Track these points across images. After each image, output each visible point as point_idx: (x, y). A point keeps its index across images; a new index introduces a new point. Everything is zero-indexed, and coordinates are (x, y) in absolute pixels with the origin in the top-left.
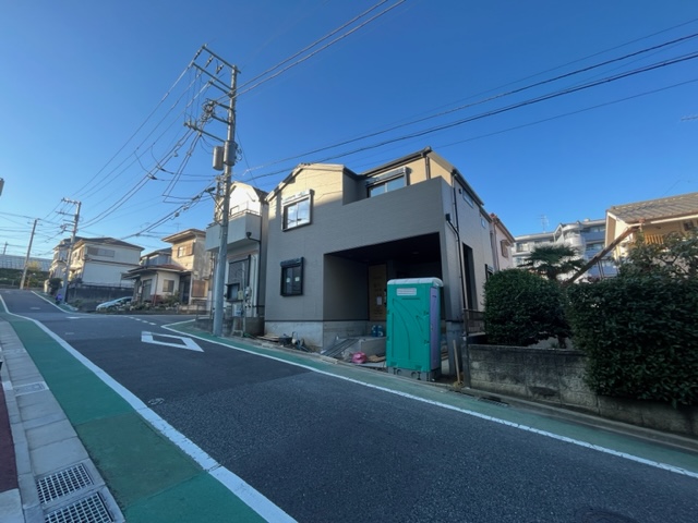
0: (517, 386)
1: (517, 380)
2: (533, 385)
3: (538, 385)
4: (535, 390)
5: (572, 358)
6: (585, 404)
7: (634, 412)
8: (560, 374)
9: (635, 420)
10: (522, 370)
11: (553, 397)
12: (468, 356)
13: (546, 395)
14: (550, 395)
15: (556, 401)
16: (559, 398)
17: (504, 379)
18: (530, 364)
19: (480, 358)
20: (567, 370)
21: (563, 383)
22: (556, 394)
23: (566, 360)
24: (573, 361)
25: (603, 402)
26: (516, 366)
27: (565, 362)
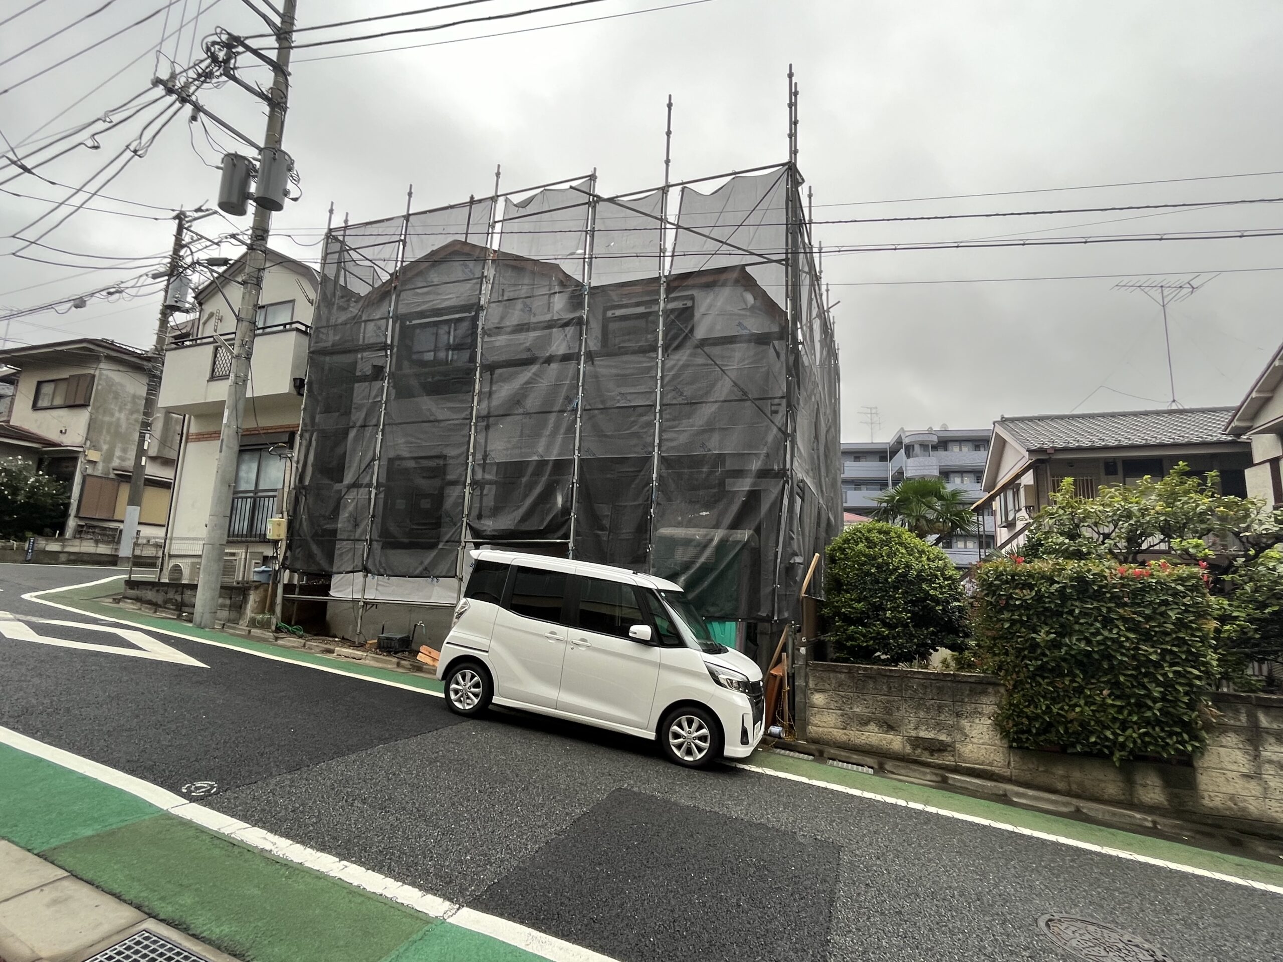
0: (890, 737)
1: (890, 727)
2: (913, 733)
3: (923, 734)
4: (916, 742)
7: (1059, 774)
10: (898, 709)
11: (945, 754)
12: (807, 683)
13: (934, 750)
14: (940, 751)
15: (948, 760)
16: (953, 756)
17: (866, 724)
18: (912, 698)
19: (827, 686)
20: (969, 708)
21: (961, 730)
22: (949, 749)
23: (970, 691)
24: (980, 693)
25: (1017, 759)
26: (888, 702)
27: (968, 695)
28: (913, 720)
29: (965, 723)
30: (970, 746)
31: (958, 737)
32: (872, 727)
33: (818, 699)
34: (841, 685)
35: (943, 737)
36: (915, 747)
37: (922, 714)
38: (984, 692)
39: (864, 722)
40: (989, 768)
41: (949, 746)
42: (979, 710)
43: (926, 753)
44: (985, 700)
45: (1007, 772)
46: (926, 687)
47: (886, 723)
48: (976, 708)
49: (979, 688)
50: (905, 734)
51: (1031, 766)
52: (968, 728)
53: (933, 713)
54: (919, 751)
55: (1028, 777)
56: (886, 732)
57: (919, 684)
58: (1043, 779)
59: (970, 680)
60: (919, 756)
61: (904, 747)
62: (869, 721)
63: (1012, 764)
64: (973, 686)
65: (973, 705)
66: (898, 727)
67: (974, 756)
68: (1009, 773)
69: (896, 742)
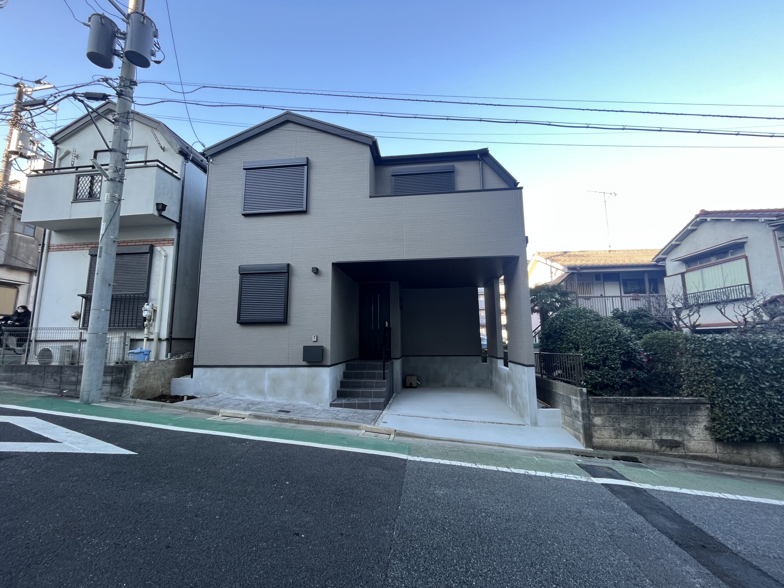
0: (644, 441)
1: (644, 434)
2: (659, 437)
3: (664, 437)
4: (662, 443)
6: (706, 452)
8: (685, 424)
9: (747, 461)
10: (648, 423)
11: (679, 448)
12: (589, 411)
13: (673, 447)
14: (676, 447)
15: (681, 452)
16: (684, 449)
17: (629, 434)
18: (656, 416)
19: (602, 412)
20: (691, 419)
21: (687, 432)
22: (681, 445)
23: (691, 409)
24: (696, 409)
25: (721, 447)
26: (642, 419)
27: (690, 412)
28: (659, 429)
29: (689, 428)
30: (693, 442)
31: (686, 437)
32: (634, 436)
33: (597, 420)
34: (611, 410)
35: (677, 438)
36: (661, 446)
37: (663, 425)
38: (699, 409)
39: (628, 432)
40: (705, 454)
41: (681, 443)
42: (697, 420)
43: (668, 449)
44: (699, 413)
45: (715, 456)
46: (664, 408)
47: (642, 432)
48: (695, 419)
49: (695, 406)
50: (654, 438)
51: (729, 451)
52: (691, 431)
53: (670, 424)
54: (663, 448)
55: (728, 457)
56: (643, 438)
57: (660, 407)
58: (737, 458)
59: (690, 402)
60: (663, 451)
61: (654, 447)
62: (631, 432)
63: (718, 451)
64: (692, 405)
65: (692, 417)
66: (650, 434)
67: (696, 448)
68: (717, 457)
69: (647, 443)
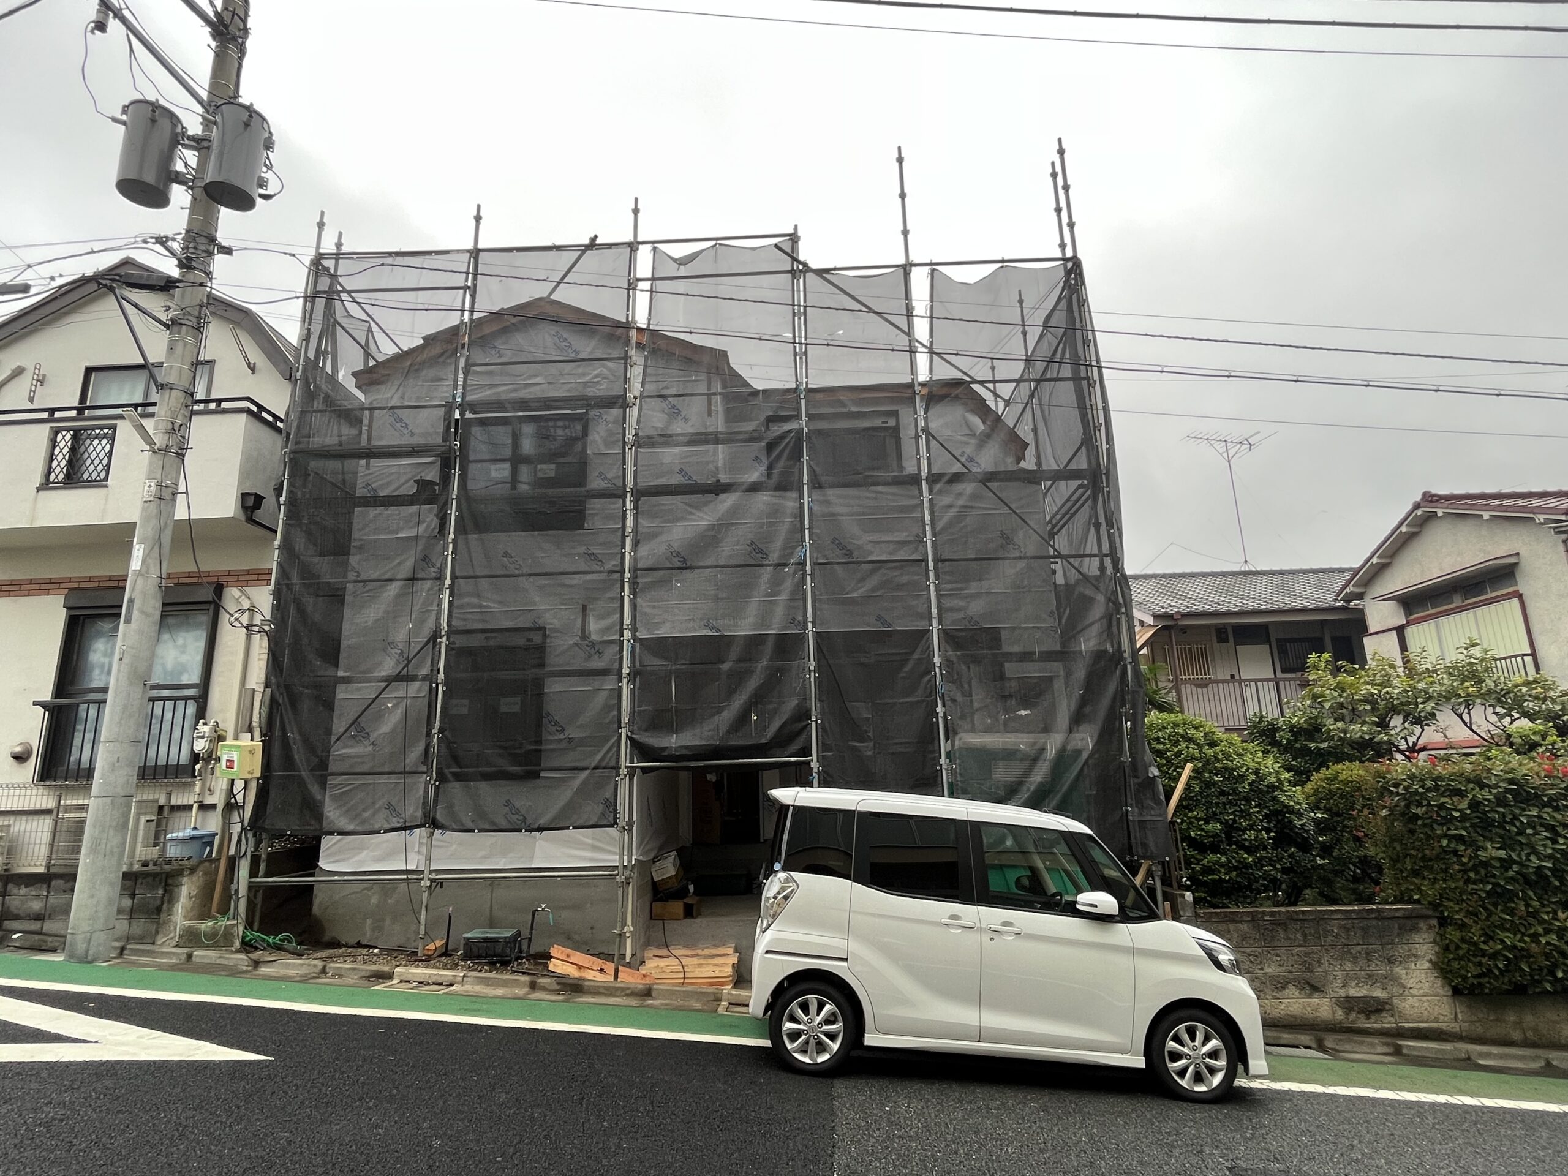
0: (1315, 1001)
1: (1314, 988)
2: (1342, 993)
3: (1353, 992)
4: (1348, 1004)
5: (1409, 924)
6: (1436, 1020)
7: (1511, 1021)
8: (1391, 961)
9: (1517, 1035)
10: (1319, 962)
11: (1384, 1014)
13: (1371, 1012)
14: (1378, 1011)
15: (1387, 1022)
16: (1392, 1016)
17: (1284, 988)
18: (1333, 946)
20: (1402, 950)
21: (1395, 979)
22: (1387, 1007)
23: (1400, 929)
24: (1411, 930)
25: (1463, 1008)
26: (1306, 954)
27: (1398, 935)
28: (1340, 975)
29: (1399, 971)
30: (1411, 1000)
31: (1396, 990)
32: (1292, 991)
34: (1244, 938)
35: (1378, 993)
36: (1346, 1010)
37: (1348, 966)
38: (1415, 929)
39: (1281, 985)
40: (1435, 1025)
41: (1387, 1003)
42: (1414, 951)
43: (1362, 1017)
44: (1417, 938)
45: (1455, 1027)
46: (1348, 930)
47: (1308, 983)
48: (1410, 950)
49: (1409, 923)
50: (1333, 995)
51: (1481, 1015)
52: (1404, 976)
53: (1362, 963)
54: (1353, 1015)
55: (1479, 1029)
56: (1310, 996)
57: (1340, 927)
58: (1496, 1031)
59: (1397, 915)
60: (1353, 1022)
61: (1334, 1013)
62: (1287, 983)
63: (1460, 1016)
64: (1401, 921)
65: (1405, 947)
66: (1324, 986)
67: (1417, 1012)
68: (1458, 1029)
69: (1322, 1008)
